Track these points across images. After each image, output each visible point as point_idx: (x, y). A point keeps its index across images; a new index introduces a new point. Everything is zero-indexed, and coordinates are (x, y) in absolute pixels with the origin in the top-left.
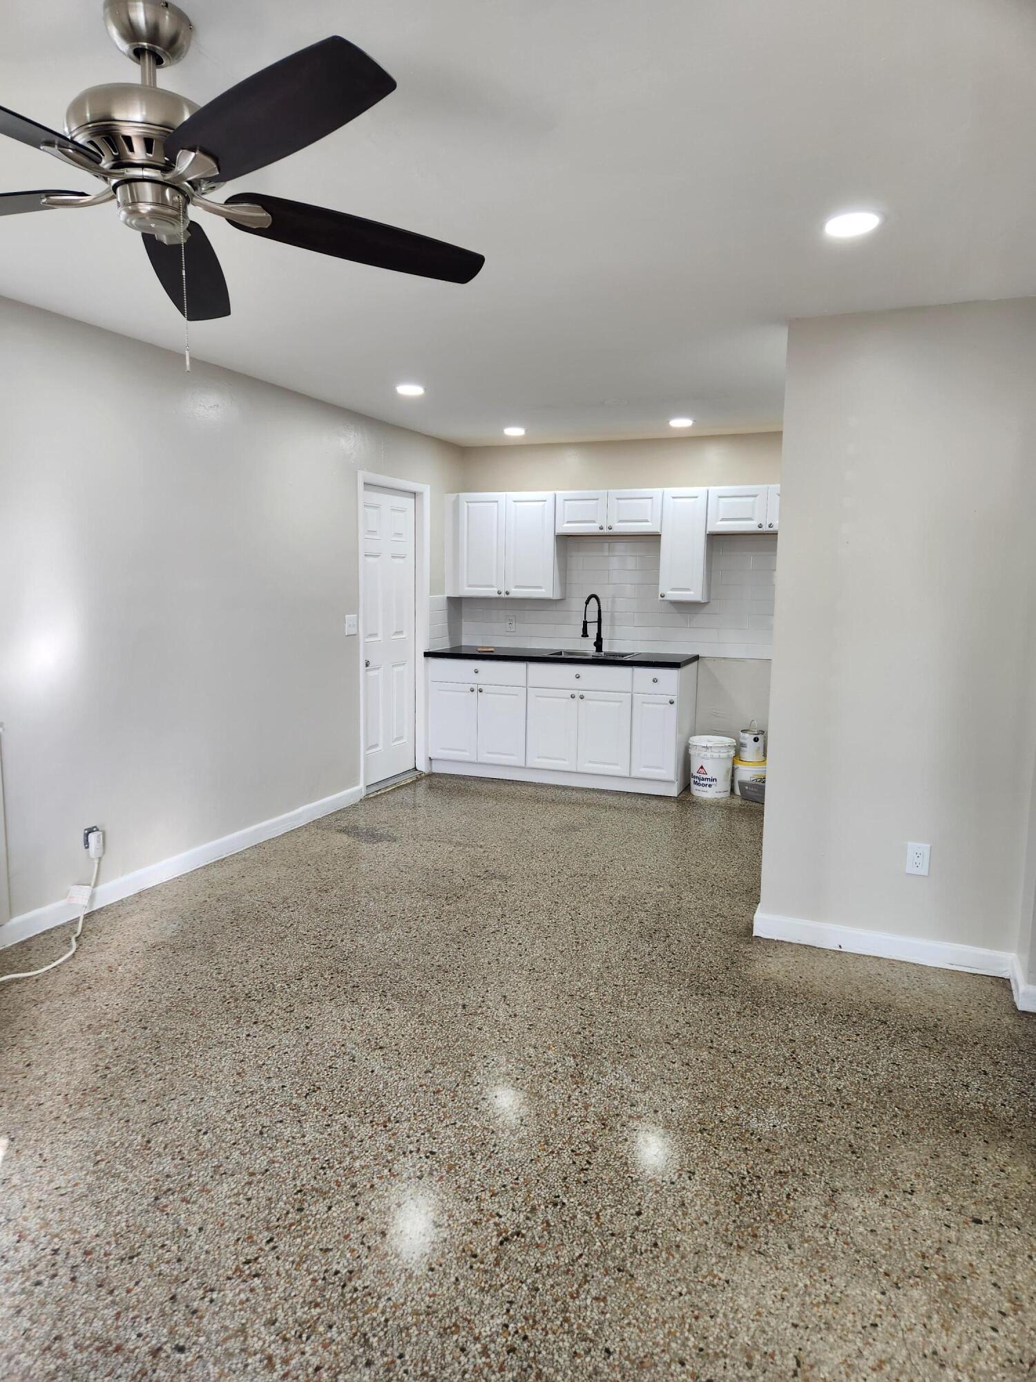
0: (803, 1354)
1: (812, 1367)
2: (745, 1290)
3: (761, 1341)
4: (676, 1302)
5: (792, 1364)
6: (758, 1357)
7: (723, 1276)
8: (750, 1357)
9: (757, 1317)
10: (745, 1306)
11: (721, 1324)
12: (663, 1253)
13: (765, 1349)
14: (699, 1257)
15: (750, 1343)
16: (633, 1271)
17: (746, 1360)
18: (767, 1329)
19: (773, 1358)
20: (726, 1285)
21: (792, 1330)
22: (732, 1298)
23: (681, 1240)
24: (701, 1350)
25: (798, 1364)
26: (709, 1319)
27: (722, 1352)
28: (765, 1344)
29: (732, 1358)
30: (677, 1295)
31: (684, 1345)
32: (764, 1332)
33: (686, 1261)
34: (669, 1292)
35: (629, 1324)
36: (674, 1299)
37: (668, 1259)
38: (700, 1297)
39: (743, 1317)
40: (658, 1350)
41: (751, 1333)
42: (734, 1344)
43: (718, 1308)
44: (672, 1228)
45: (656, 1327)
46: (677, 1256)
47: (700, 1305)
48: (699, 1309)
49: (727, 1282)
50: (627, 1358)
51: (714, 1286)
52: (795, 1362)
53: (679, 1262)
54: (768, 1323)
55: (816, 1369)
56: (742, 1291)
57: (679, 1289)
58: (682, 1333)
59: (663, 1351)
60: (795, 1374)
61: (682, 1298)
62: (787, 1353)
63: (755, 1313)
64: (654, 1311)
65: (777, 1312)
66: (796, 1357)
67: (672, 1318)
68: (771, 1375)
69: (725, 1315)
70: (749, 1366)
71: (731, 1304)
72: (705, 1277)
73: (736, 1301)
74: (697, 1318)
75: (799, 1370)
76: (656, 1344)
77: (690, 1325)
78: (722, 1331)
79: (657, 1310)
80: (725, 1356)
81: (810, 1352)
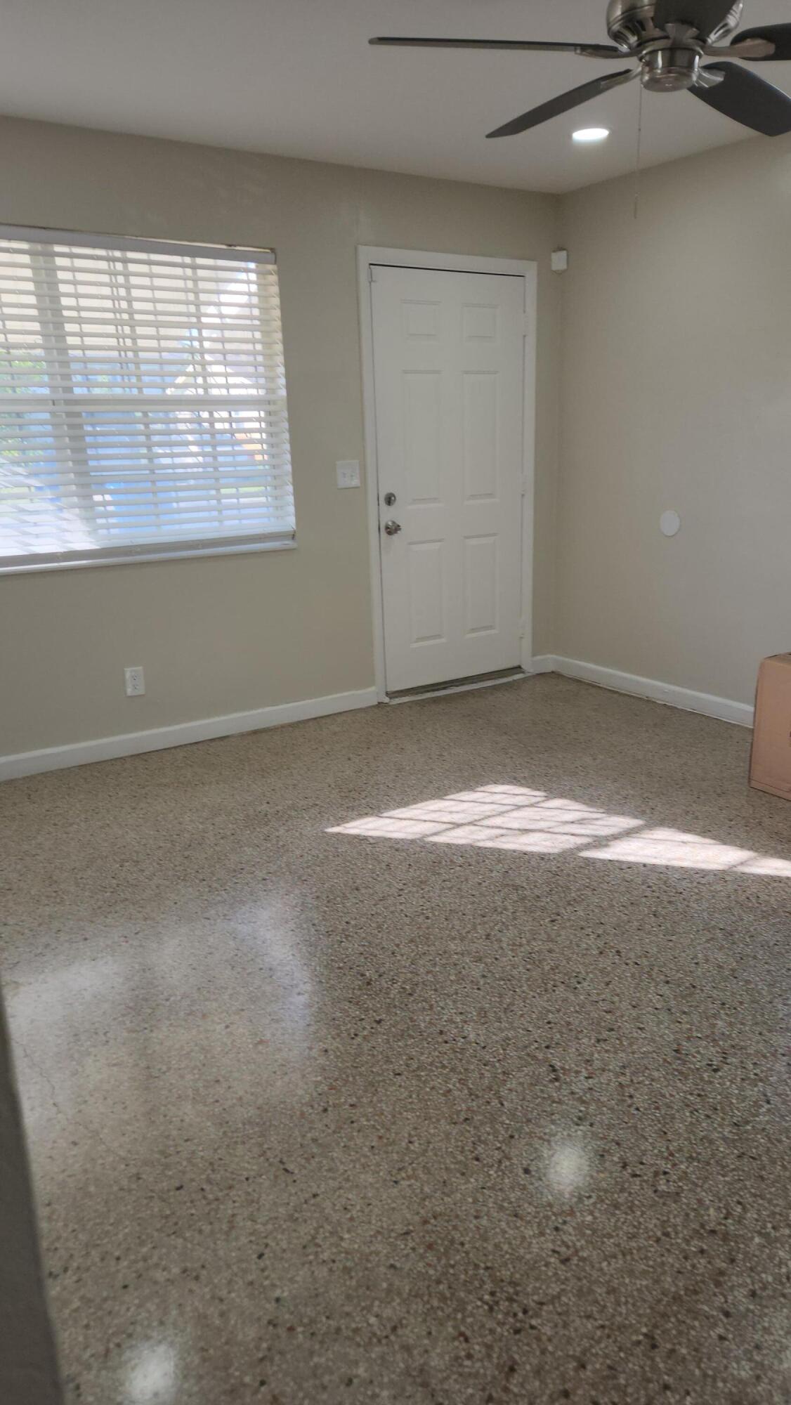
0: (289, 1180)
1: (276, 1177)
2: (377, 1189)
3: (325, 1162)
4: (406, 1135)
5: (290, 1167)
6: (315, 1150)
7: (404, 1183)
8: (320, 1145)
9: (346, 1176)
10: (362, 1176)
11: (361, 1148)
12: (463, 1158)
13: (317, 1160)
14: (439, 1181)
15: (330, 1154)
16: (458, 1126)
17: (320, 1142)
18: (330, 1174)
19: (306, 1159)
20: (394, 1179)
21: (314, 1190)
22: (378, 1173)
23: (468, 1182)
24: (352, 1122)
25: (286, 1170)
26: (373, 1144)
27: (339, 1133)
28: (320, 1162)
29: (329, 1135)
30: (412, 1140)
31: (365, 1115)
32: (330, 1170)
33: (441, 1169)
34: (419, 1136)
35: (411, 1097)
36: (410, 1135)
37: (455, 1158)
38: (398, 1153)
39: (354, 1167)
40: (375, 1099)
41: (337, 1161)
42: (338, 1144)
43: (376, 1157)
44: (489, 1184)
45: (394, 1109)
46: (452, 1166)
47: (390, 1148)
48: (386, 1145)
49: (396, 1182)
50: (384, 1081)
51: (400, 1169)
52: (289, 1169)
53: (445, 1164)
54: (334, 1179)
55: (272, 1177)
56: (377, 1185)
57: (416, 1144)
58: (375, 1121)
59: (371, 1101)
60: (281, 1162)
61: (407, 1141)
62: (300, 1170)
63: (351, 1178)
64: (409, 1117)
65: (337, 1193)
66: (292, 1173)
67: (394, 1123)
68: (296, 1147)
69: (366, 1156)
70: (314, 1140)
71: (372, 1167)
72: (414, 1170)
73: (373, 1174)
74: (380, 1138)
75: (282, 1166)
76: (380, 1101)
77: (378, 1130)
78: (356, 1145)
79: (408, 1119)
80: (334, 1132)
81: (287, 1186)
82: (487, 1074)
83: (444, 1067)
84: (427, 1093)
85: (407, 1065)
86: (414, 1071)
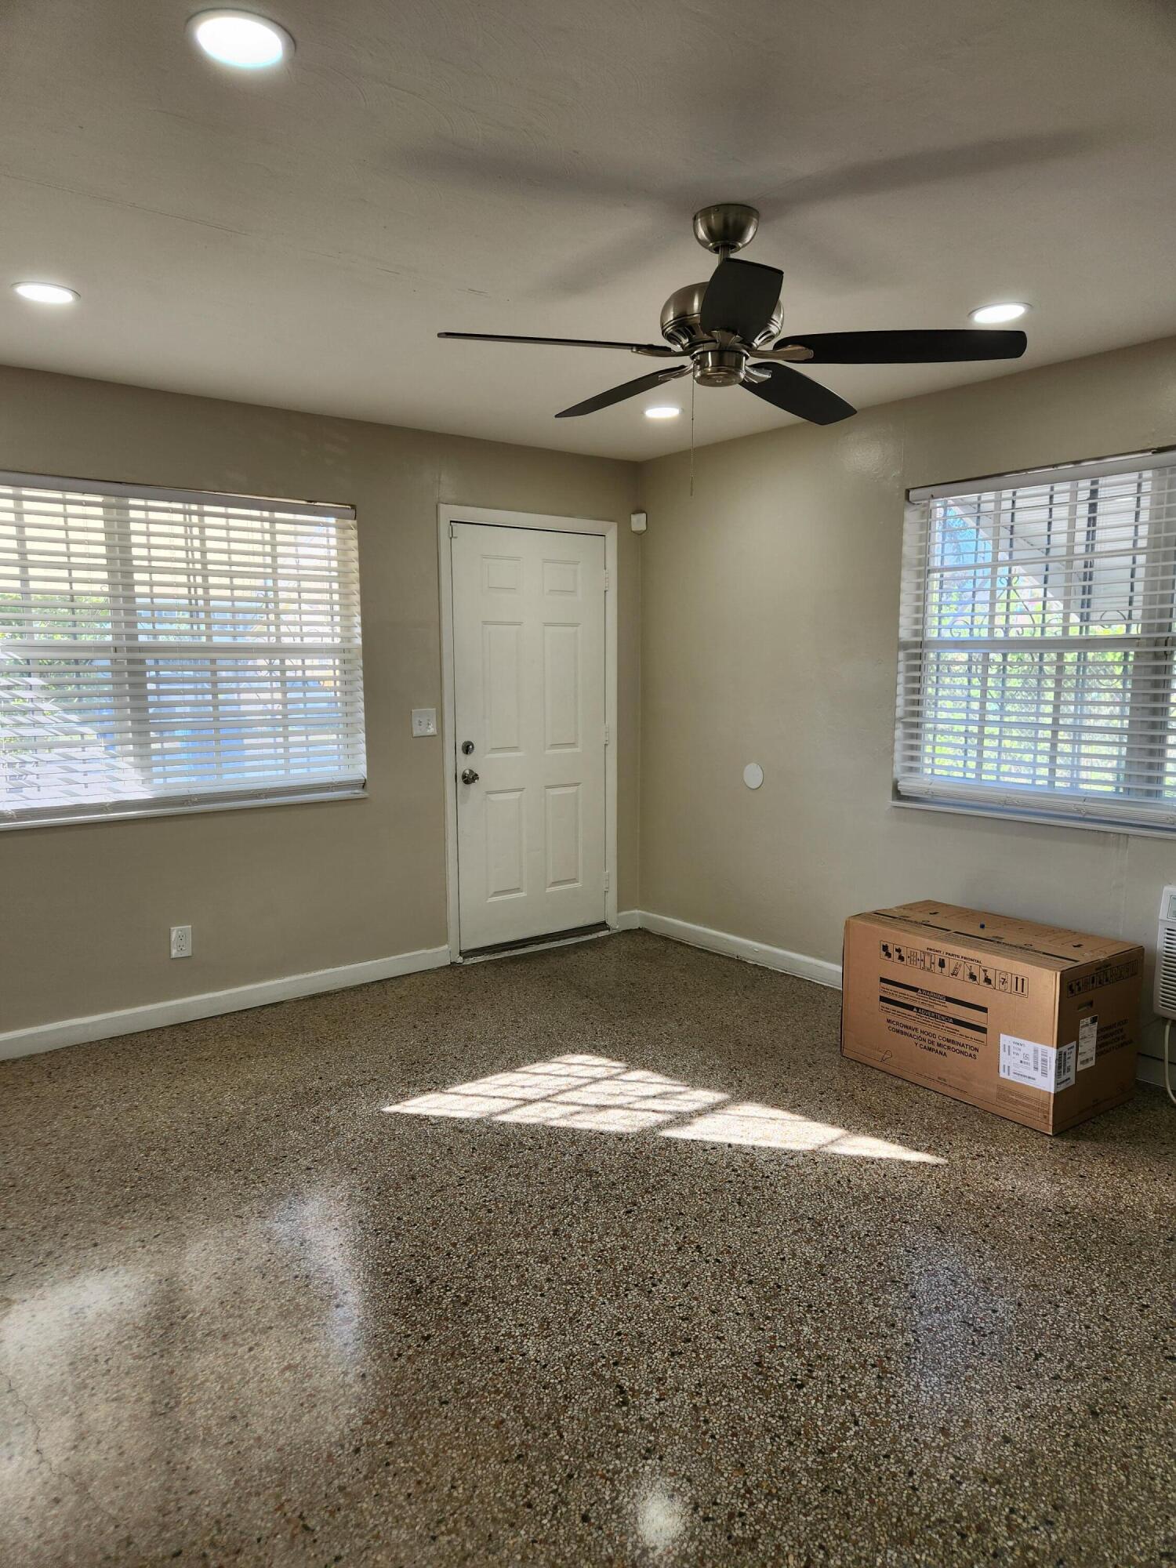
0: (309, 1540)
1: (293, 1536)
2: (412, 1547)
3: (352, 1515)
4: (449, 1479)
5: (311, 1523)
6: (342, 1501)
7: (444, 1539)
8: (347, 1495)
9: (375, 1532)
10: (395, 1532)
11: (396, 1496)
12: (513, 1505)
13: (343, 1513)
14: (483, 1534)
15: (359, 1505)
16: (510, 1466)
17: (349, 1489)
18: (357, 1531)
19: (330, 1511)
20: (431, 1534)
21: (337, 1552)
22: (414, 1527)
23: (517, 1535)
24: (388, 1464)
25: (306, 1527)
26: (410, 1491)
27: (372, 1478)
28: (346, 1516)
29: (359, 1481)
30: (456, 1484)
31: (403, 1456)
32: (358, 1526)
33: (487, 1519)
34: (464, 1482)
35: (457, 1430)
36: (453, 1478)
37: (503, 1505)
38: (438, 1501)
39: (387, 1520)
40: (416, 1434)
41: (366, 1513)
42: (369, 1492)
43: (413, 1507)
44: (541, 1537)
45: (437, 1447)
46: (500, 1516)
47: (430, 1495)
48: (425, 1492)
49: (434, 1538)
50: (428, 1411)
51: (439, 1522)
52: (310, 1525)
53: (491, 1512)
54: (362, 1537)
55: (288, 1536)
56: (411, 1543)
57: (461, 1490)
58: (415, 1462)
59: (411, 1438)
60: (301, 1517)
61: (449, 1485)
62: (322, 1527)
63: (382, 1534)
64: (454, 1455)
65: (364, 1555)
66: (313, 1530)
67: (436, 1465)
68: (319, 1498)
69: (401, 1507)
70: (342, 1489)
71: (407, 1521)
72: (456, 1522)
73: (408, 1529)
74: (419, 1483)
75: (301, 1523)
76: (422, 1437)
77: (417, 1473)
78: (390, 1492)
79: (453, 1458)
80: (366, 1477)
81: (305, 1547)
82: (547, 1400)
83: (498, 1392)
84: (477, 1426)
85: (456, 1391)
86: (463, 1398)
